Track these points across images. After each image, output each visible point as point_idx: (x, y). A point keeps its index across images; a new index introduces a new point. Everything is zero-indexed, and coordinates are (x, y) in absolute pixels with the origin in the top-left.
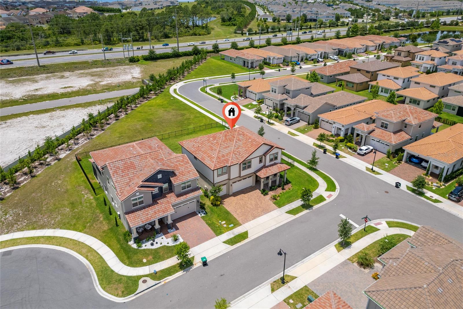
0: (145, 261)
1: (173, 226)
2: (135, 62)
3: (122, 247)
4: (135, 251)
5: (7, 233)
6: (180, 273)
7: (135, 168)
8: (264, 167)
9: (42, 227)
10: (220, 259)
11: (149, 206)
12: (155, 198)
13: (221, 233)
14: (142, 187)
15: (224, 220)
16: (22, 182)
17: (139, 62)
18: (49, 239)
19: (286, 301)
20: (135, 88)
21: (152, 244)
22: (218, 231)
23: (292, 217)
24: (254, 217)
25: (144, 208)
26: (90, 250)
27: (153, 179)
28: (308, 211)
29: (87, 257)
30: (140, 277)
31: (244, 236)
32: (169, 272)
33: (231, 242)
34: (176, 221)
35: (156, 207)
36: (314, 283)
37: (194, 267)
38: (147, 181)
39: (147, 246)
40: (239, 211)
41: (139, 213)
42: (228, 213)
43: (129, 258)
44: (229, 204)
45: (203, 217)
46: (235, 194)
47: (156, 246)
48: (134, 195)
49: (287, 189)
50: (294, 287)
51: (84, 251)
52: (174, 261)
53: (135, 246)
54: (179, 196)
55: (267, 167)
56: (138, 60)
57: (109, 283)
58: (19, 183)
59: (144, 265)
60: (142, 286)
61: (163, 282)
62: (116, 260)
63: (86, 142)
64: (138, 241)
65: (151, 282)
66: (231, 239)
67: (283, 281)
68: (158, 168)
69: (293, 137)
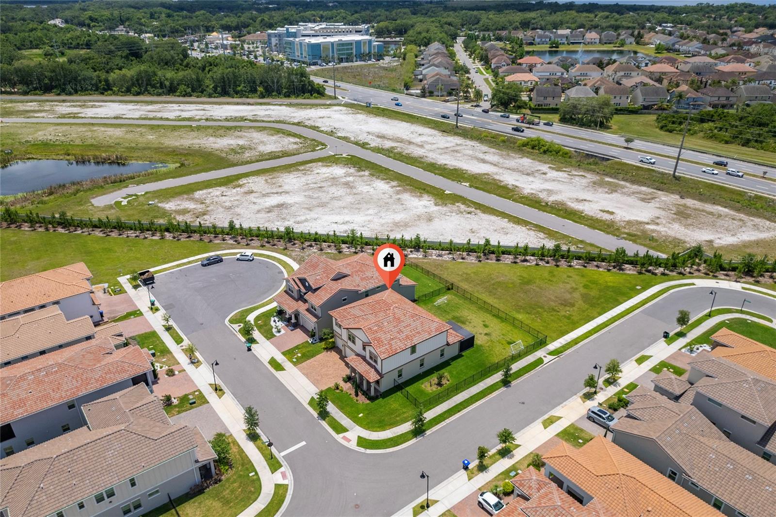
69: (539, 421)
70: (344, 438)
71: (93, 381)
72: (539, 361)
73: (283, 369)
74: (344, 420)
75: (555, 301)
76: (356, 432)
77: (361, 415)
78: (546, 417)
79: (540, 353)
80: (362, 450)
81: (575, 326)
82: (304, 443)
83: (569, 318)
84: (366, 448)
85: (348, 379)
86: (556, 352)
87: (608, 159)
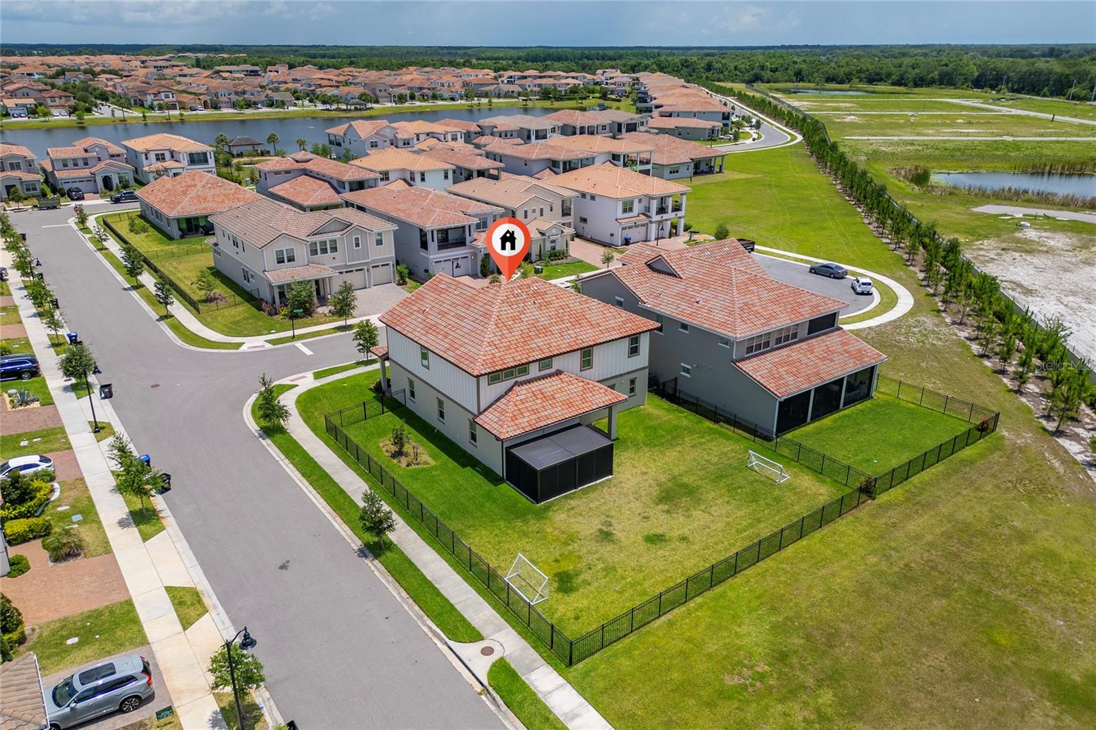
69: (202, 584)
78: (210, 599)
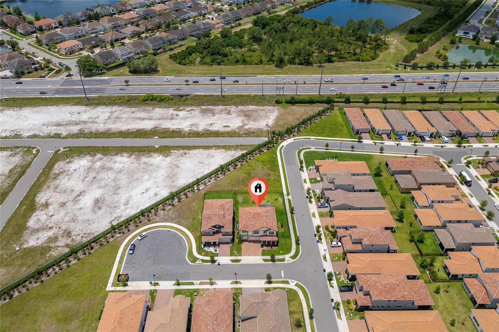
0: (203, 254)
1: (218, 245)
2: (279, 103)
3: (199, 245)
4: (202, 249)
5: (171, 223)
6: (210, 264)
7: (211, 219)
8: (266, 236)
9: (181, 225)
10: (225, 265)
11: (211, 235)
12: (214, 233)
13: (232, 256)
14: (210, 228)
15: (237, 251)
16: (183, 198)
17: (282, 104)
18: (181, 231)
19: (232, 289)
20: (261, 137)
21: (208, 249)
22: (232, 255)
23: (263, 262)
24: (249, 255)
25: (209, 235)
26: (190, 242)
27: (215, 227)
28: (272, 263)
29: (188, 244)
30: (198, 259)
31: (239, 261)
32: (207, 261)
33: (233, 261)
34: (220, 243)
35: (213, 237)
36: (245, 288)
37: (215, 264)
38: (212, 227)
39: (206, 249)
40: (246, 250)
41: (207, 237)
42: (241, 249)
43: (199, 250)
44: (244, 245)
45: (231, 246)
46: (250, 241)
47: (209, 250)
48: (206, 230)
49: (273, 249)
50: (239, 286)
51: (189, 241)
52: (208, 258)
53: (203, 247)
54: (223, 235)
55: (267, 236)
56: (282, 103)
57: (190, 256)
58: (181, 199)
59: (202, 255)
60: (197, 262)
61: (204, 264)
62: (195, 249)
63: (214, 181)
64: (205, 246)
65: (200, 262)
66: (233, 260)
67: (237, 283)
68: (217, 224)
69: (312, 217)
70: (287, 261)
71: (228, 309)
72: (289, 200)
73: (240, 260)
74: (281, 257)
75: (265, 176)
76: (287, 257)
77: (281, 252)
78: (311, 215)
79: (286, 197)
80: (295, 260)
81: (280, 181)
82: (282, 272)
83: (275, 180)
84: (295, 258)
85: (262, 246)
86: (288, 194)
87: (189, 95)
